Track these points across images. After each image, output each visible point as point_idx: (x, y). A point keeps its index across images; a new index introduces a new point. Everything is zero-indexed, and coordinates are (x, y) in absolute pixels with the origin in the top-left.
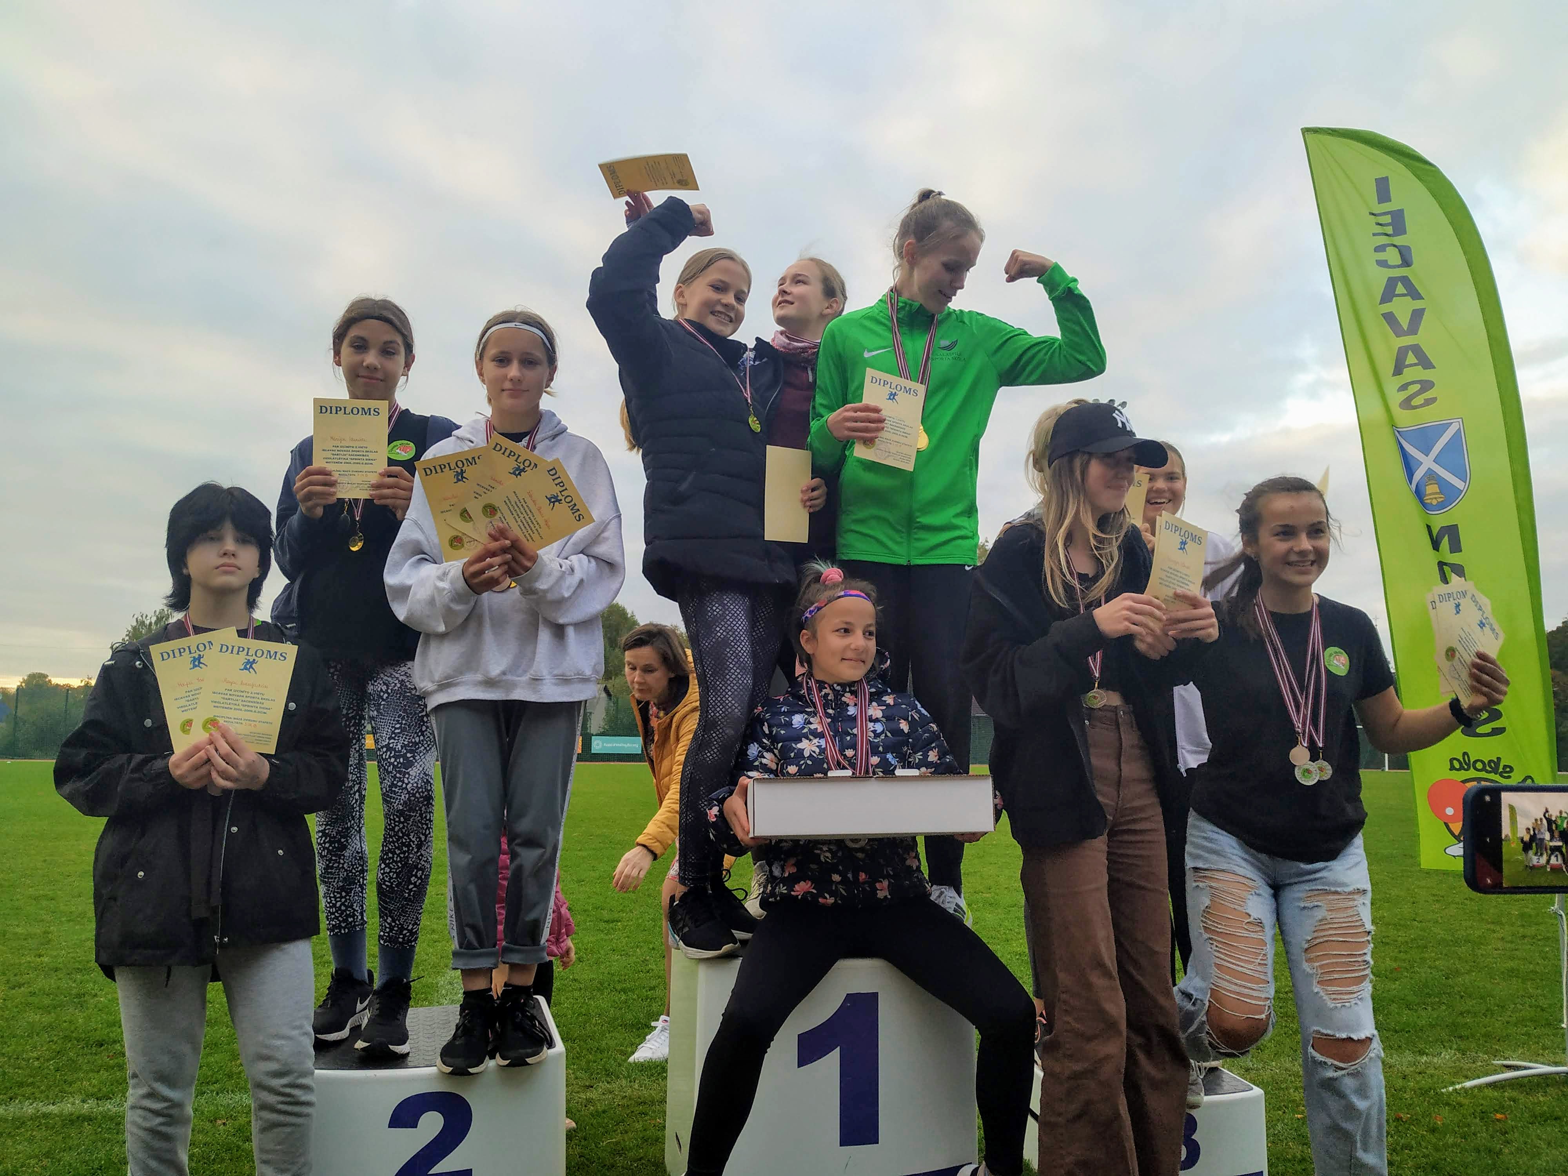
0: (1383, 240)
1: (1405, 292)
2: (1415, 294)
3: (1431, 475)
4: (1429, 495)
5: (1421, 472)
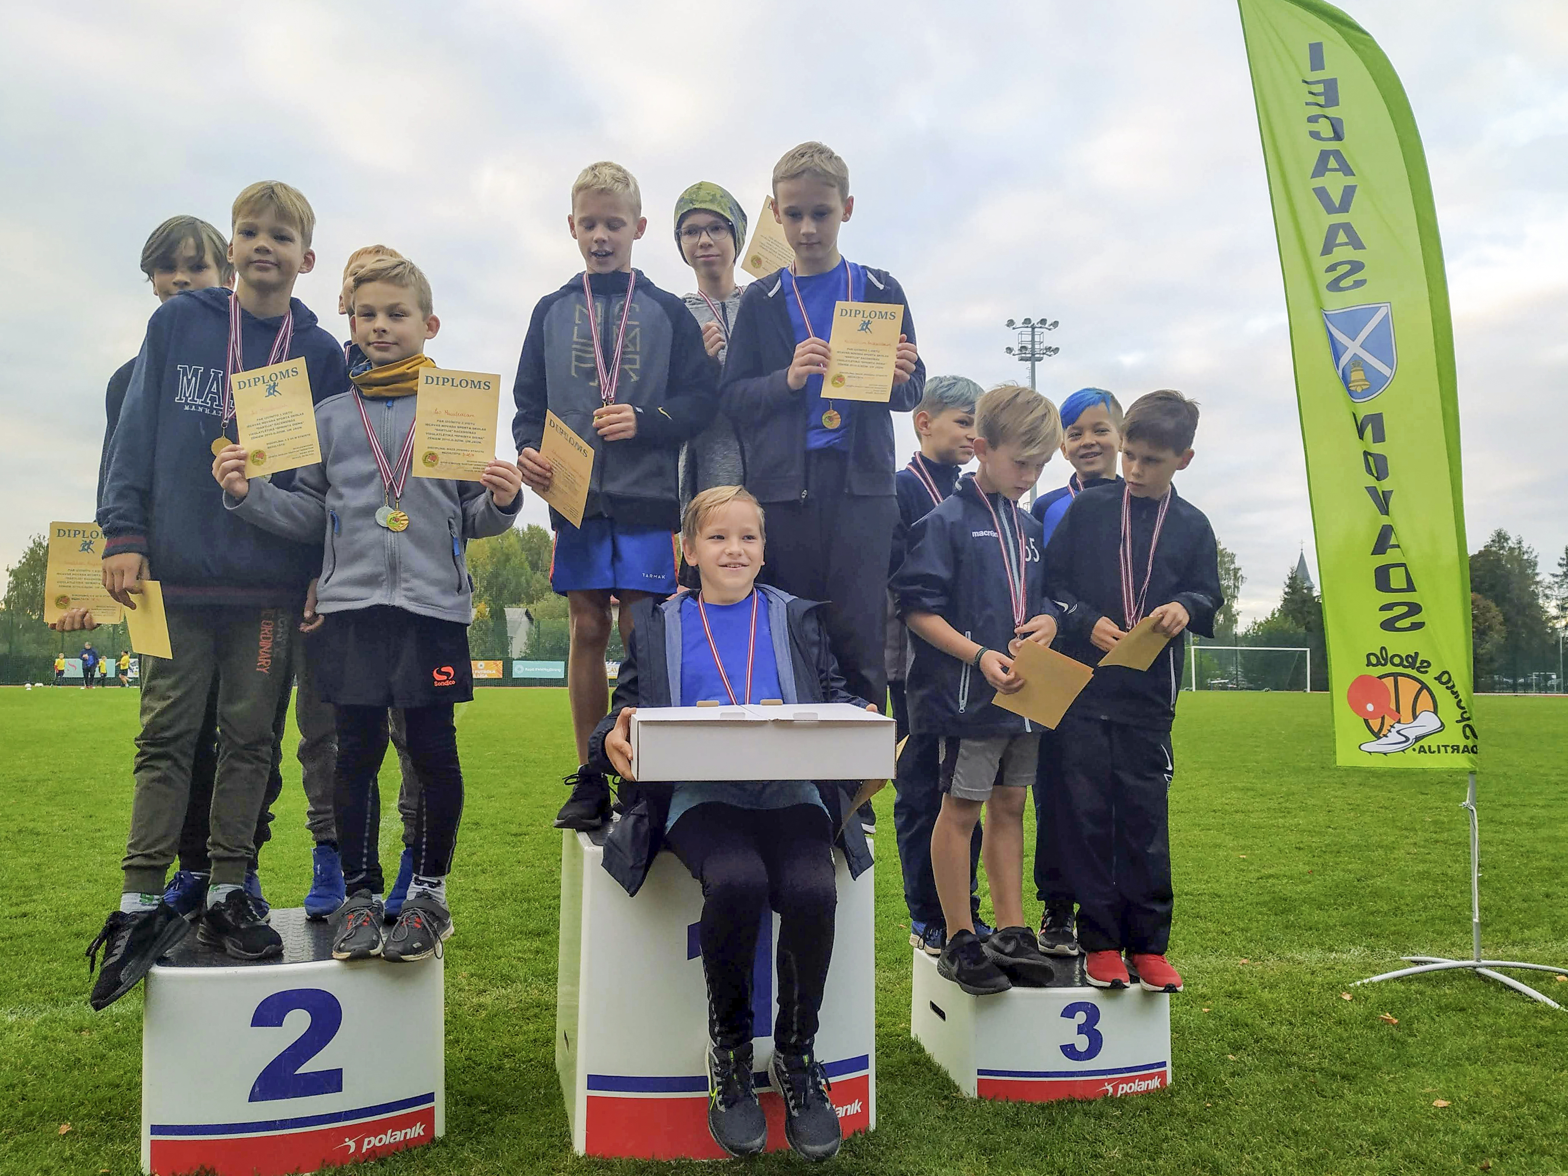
0: (1316, 111)
1: (1338, 167)
2: (1347, 170)
3: (1357, 361)
4: (1354, 381)
5: (1346, 357)
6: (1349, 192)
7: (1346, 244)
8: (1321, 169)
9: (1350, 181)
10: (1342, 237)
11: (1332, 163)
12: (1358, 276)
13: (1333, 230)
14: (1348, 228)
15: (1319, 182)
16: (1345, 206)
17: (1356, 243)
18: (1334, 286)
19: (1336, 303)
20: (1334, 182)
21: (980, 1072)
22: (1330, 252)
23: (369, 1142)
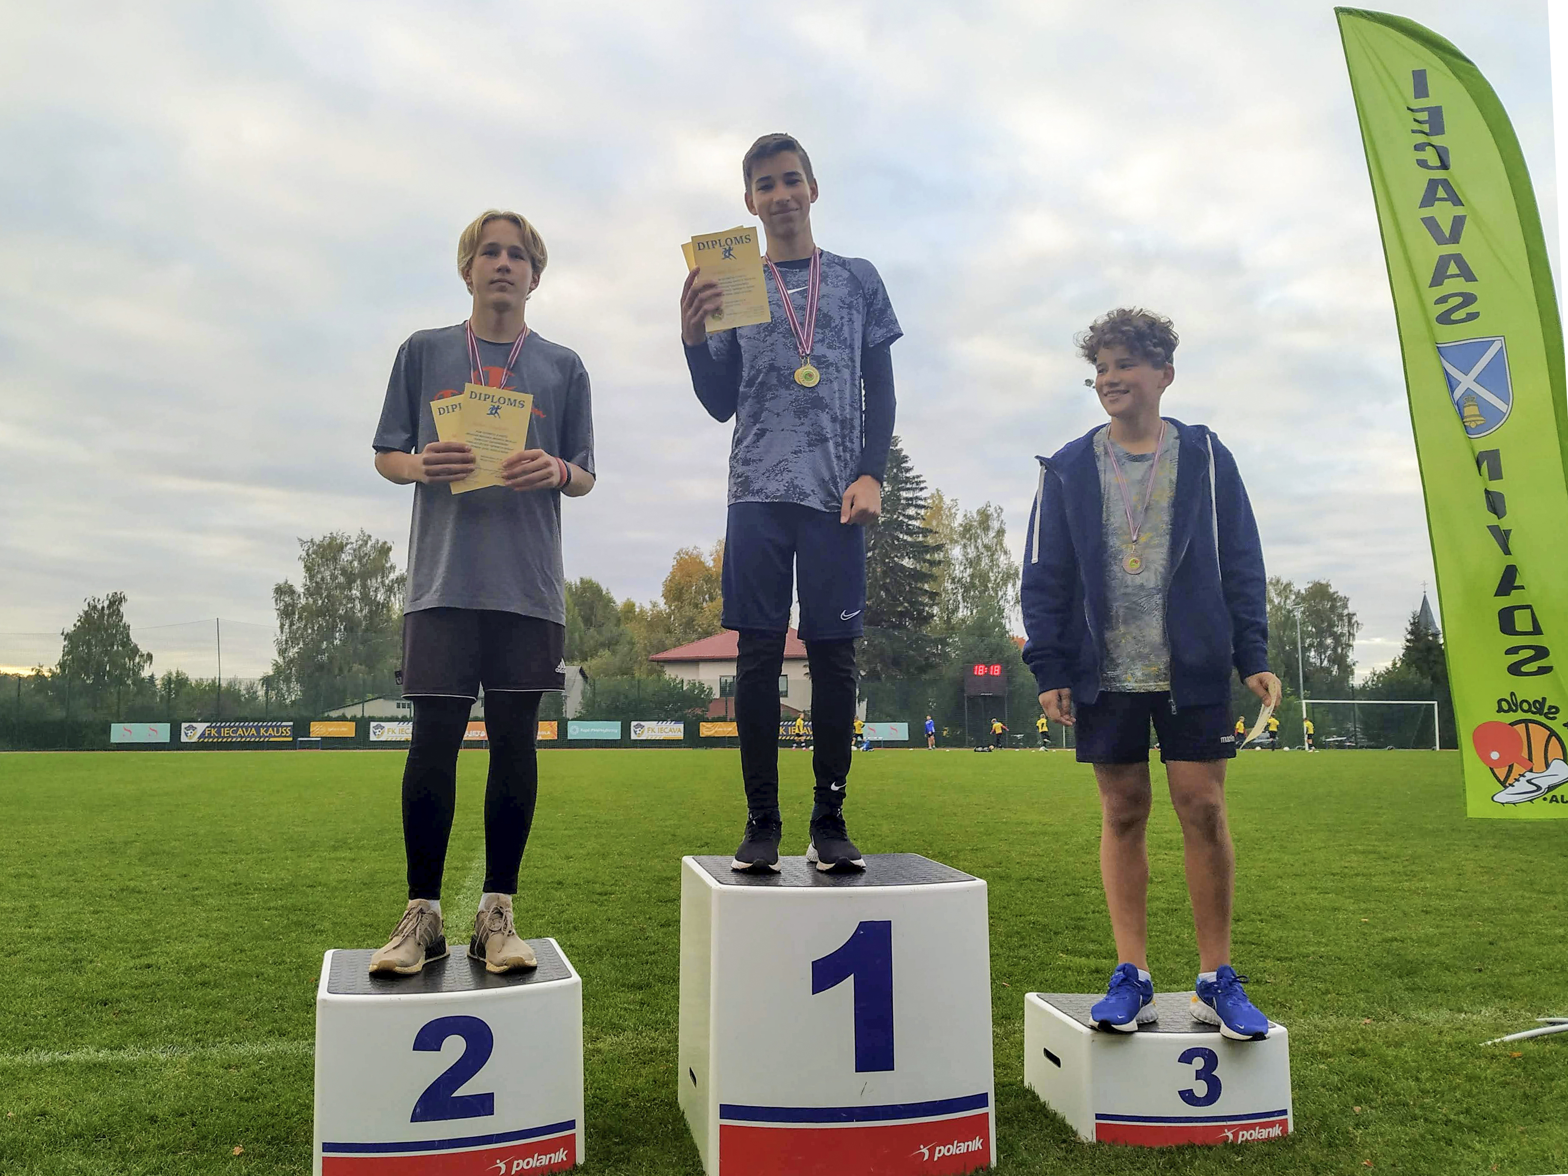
0: (1421, 139)
1: (1446, 197)
2: (1458, 200)
3: (1470, 396)
4: (1469, 417)
5: (1458, 394)
7: (1457, 276)
8: (1429, 200)
9: (1459, 211)
10: (1453, 269)
11: (1441, 193)
12: (1471, 309)
13: (1442, 264)
14: (1459, 258)
15: (1428, 212)
16: (1456, 234)
17: (1468, 275)
18: (1444, 319)
19: (1449, 335)
20: (1443, 212)
21: (1098, 1116)
22: (1441, 284)
23: (518, 1165)
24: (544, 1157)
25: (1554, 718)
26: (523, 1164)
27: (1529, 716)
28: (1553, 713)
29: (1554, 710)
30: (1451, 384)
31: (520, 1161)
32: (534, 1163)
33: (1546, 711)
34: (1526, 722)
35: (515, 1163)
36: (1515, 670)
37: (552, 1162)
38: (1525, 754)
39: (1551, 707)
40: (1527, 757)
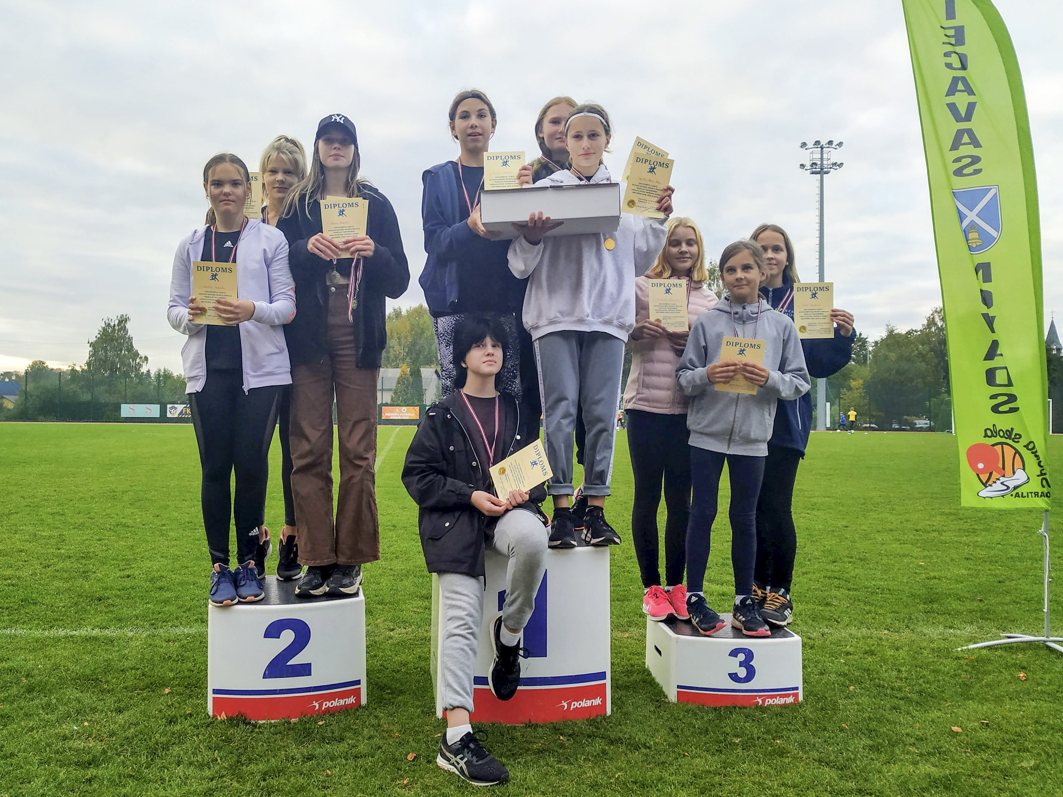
0: (949, 48)
1: (964, 89)
2: (971, 92)
3: (973, 225)
4: (972, 239)
5: (966, 223)
6: (971, 107)
7: (969, 144)
8: (952, 91)
9: (972, 99)
10: (966, 139)
11: (960, 86)
12: (976, 167)
13: (960, 134)
14: (970, 132)
15: (951, 99)
16: (968, 117)
17: (976, 143)
18: (959, 173)
19: (961, 183)
20: (962, 101)
21: (679, 687)
22: (957, 149)
23: (326, 704)
24: (341, 700)
25: (1018, 442)
26: (329, 704)
27: (1004, 440)
28: (1017, 438)
29: (1018, 436)
30: (961, 217)
31: (327, 702)
32: (335, 703)
33: (1013, 437)
34: (1002, 444)
35: (324, 703)
36: (995, 409)
37: (347, 703)
38: (1001, 465)
39: (1016, 434)
40: (1001, 467)
